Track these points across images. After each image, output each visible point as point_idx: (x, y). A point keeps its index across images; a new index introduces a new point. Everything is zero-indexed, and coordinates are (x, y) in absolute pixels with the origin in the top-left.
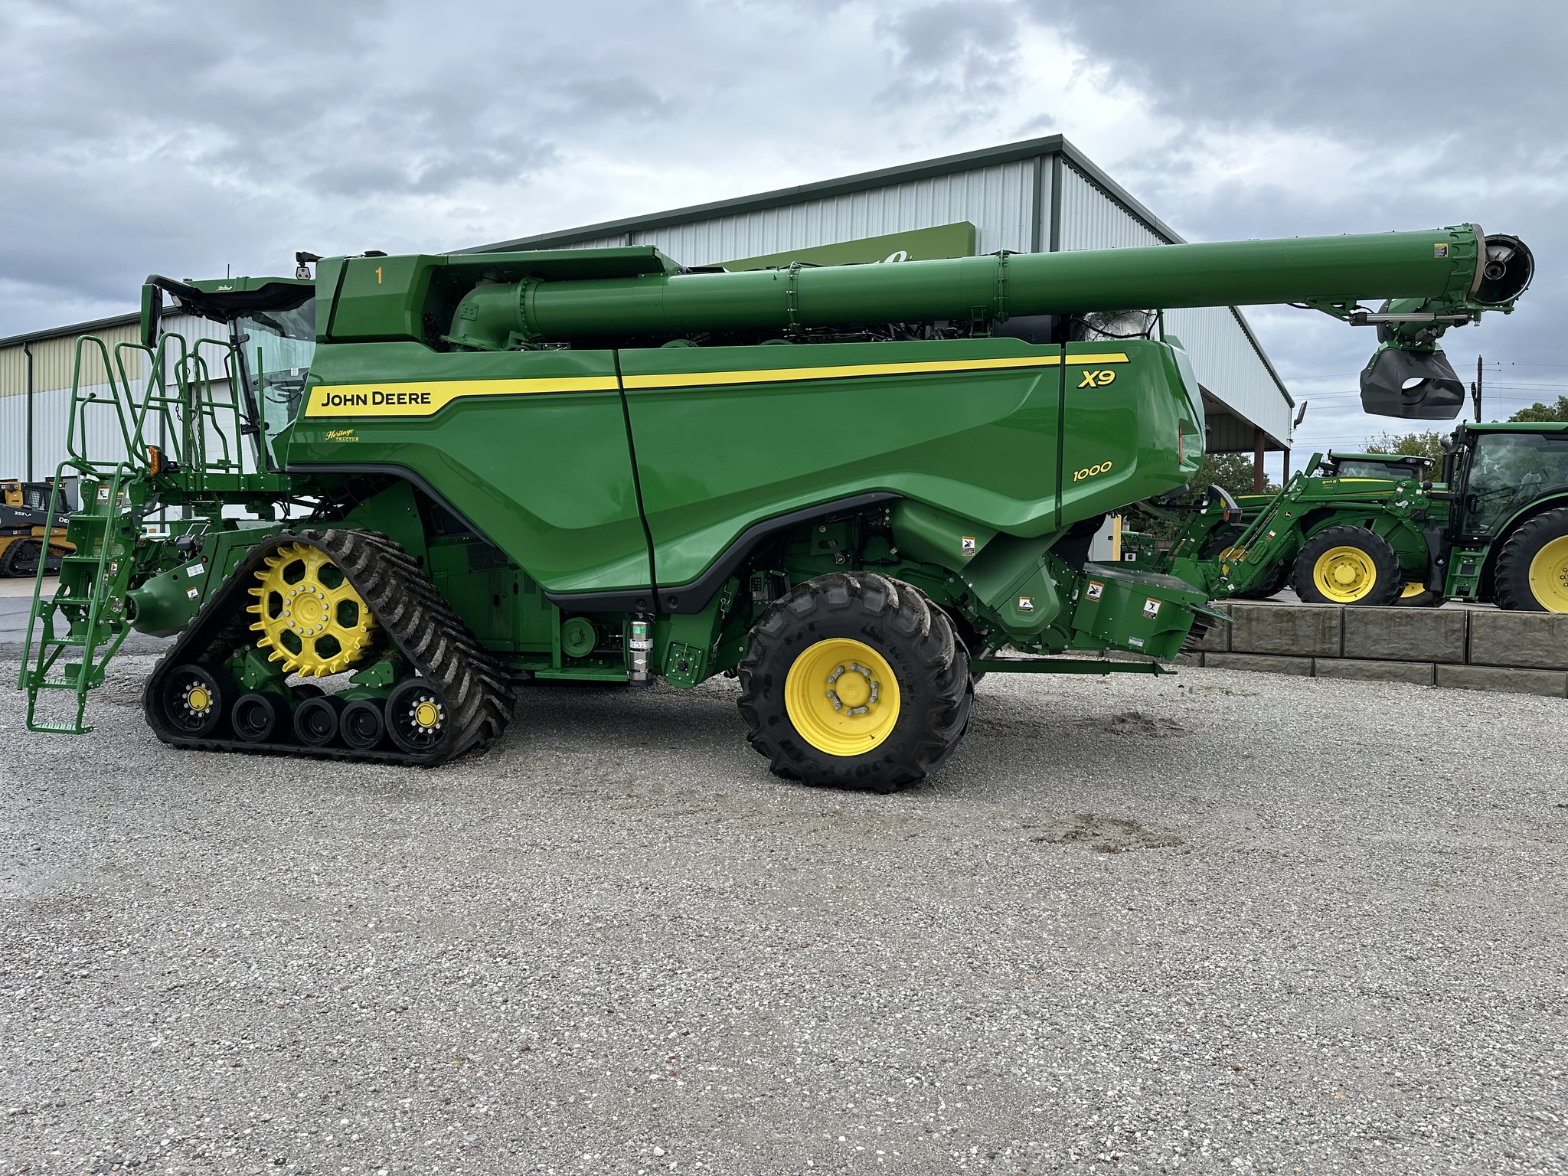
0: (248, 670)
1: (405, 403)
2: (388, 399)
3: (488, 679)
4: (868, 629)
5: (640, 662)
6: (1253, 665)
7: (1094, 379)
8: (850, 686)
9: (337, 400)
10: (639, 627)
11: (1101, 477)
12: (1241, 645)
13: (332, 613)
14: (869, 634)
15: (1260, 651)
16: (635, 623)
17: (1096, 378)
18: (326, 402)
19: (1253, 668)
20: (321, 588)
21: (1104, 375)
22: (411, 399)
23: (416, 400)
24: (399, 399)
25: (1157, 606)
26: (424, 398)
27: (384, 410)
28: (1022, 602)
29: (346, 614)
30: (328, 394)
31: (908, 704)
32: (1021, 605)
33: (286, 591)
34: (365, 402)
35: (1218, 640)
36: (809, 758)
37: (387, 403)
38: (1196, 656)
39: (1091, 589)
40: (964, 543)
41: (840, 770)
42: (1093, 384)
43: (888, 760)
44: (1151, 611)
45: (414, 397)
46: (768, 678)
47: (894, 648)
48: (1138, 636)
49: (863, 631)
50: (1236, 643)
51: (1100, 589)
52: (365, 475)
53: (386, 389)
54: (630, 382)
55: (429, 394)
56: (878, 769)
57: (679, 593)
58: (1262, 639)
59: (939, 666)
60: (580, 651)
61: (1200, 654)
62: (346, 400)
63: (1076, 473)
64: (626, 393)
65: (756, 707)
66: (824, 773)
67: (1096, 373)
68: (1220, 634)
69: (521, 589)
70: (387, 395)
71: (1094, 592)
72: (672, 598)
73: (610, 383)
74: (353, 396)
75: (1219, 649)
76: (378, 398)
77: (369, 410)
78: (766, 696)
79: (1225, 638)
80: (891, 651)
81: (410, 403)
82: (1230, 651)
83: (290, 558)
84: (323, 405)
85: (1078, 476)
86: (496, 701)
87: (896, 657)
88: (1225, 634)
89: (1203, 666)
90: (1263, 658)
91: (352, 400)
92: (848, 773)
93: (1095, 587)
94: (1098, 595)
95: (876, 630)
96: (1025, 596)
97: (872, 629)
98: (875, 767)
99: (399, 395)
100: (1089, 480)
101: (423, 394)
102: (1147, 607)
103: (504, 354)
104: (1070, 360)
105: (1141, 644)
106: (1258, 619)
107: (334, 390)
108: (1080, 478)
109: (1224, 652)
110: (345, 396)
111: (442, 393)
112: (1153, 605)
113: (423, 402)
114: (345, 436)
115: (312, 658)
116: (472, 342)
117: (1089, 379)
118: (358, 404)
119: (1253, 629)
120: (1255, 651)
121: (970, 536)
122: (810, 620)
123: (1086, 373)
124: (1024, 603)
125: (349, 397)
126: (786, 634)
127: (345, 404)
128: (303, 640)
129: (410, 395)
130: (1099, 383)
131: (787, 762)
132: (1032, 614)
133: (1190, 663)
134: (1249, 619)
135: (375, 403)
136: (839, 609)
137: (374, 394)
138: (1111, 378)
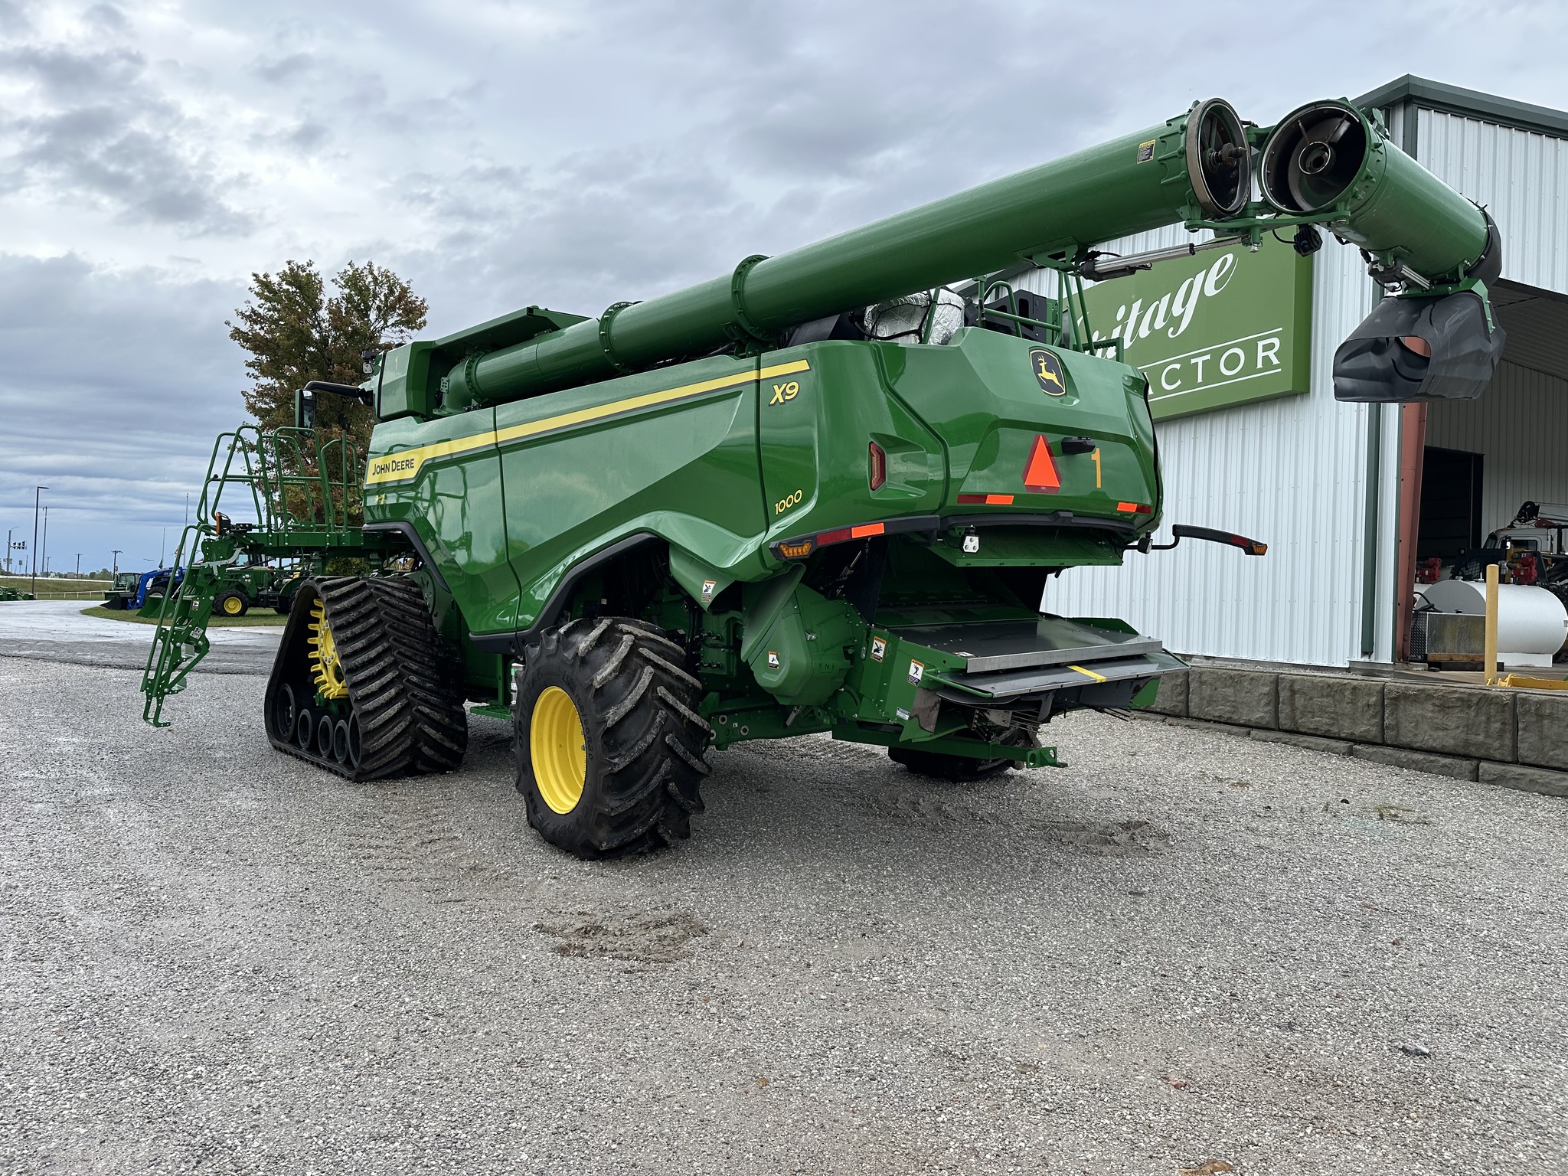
2: (398, 466)
3: (427, 710)
6: (1543, 785)
7: (782, 393)
12: (1529, 753)
15: (1556, 765)
16: (514, 665)
17: (784, 393)
19: (1543, 790)
21: (790, 388)
23: (408, 466)
24: (402, 465)
25: (921, 669)
27: (396, 475)
30: (375, 465)
34: (389, 470)
35: (1497, 744)
37: (398, 469)
38: (1467, 765)
39: (875, 647)
42: (781, 400)
44: (915, 676)
47: (581, 700)
49: (566, 679)
50: (1524, 750)
51: (883, 646)
54: (505, 435)
58: (1558, 747)
61: (1475, 762)
63: (777, 505)
64: (498, 446)
67: (785, 385)
68: (1501, 734)
70: (397, 463)
71: (877, 650)
73: (491, 438)
75: (1498, 757)
76: (394, 466)
79: (1508, 742)
80: (580, 704)
81: (406, 468)
82: (1516, 762)
84: (373, 474)
85: (778, 508)
86: (427, 729)
87: (582, 711)
88: (1508, 735)
89: (1477, 780)
90: (1559, 776)
92: (553, 829)
93: (879, 643)
94: (881, 654)
95: (570, 679)
99: (402, 462)
100: (787, 511)
101: (412, 460)
104: (766, 373)
105: (907, 717)
106: (1551, 715)
108: (780, 510)
109: (1508, 763)
113: (411, 467)
114: (382, 498)
117: (779, 394)
118: (387, 472)
119: (1545, 731)
120: (1550, 764)
121: (708, 579)
123: (776, 387)
127: (382, 472)
130: (787, 397)
132: (778, 672)
133: (1458, 774)
134: (1540, 717)
135: (392, 470)
136: (549, 655)
137: (392, 462)
138: (796, 390)
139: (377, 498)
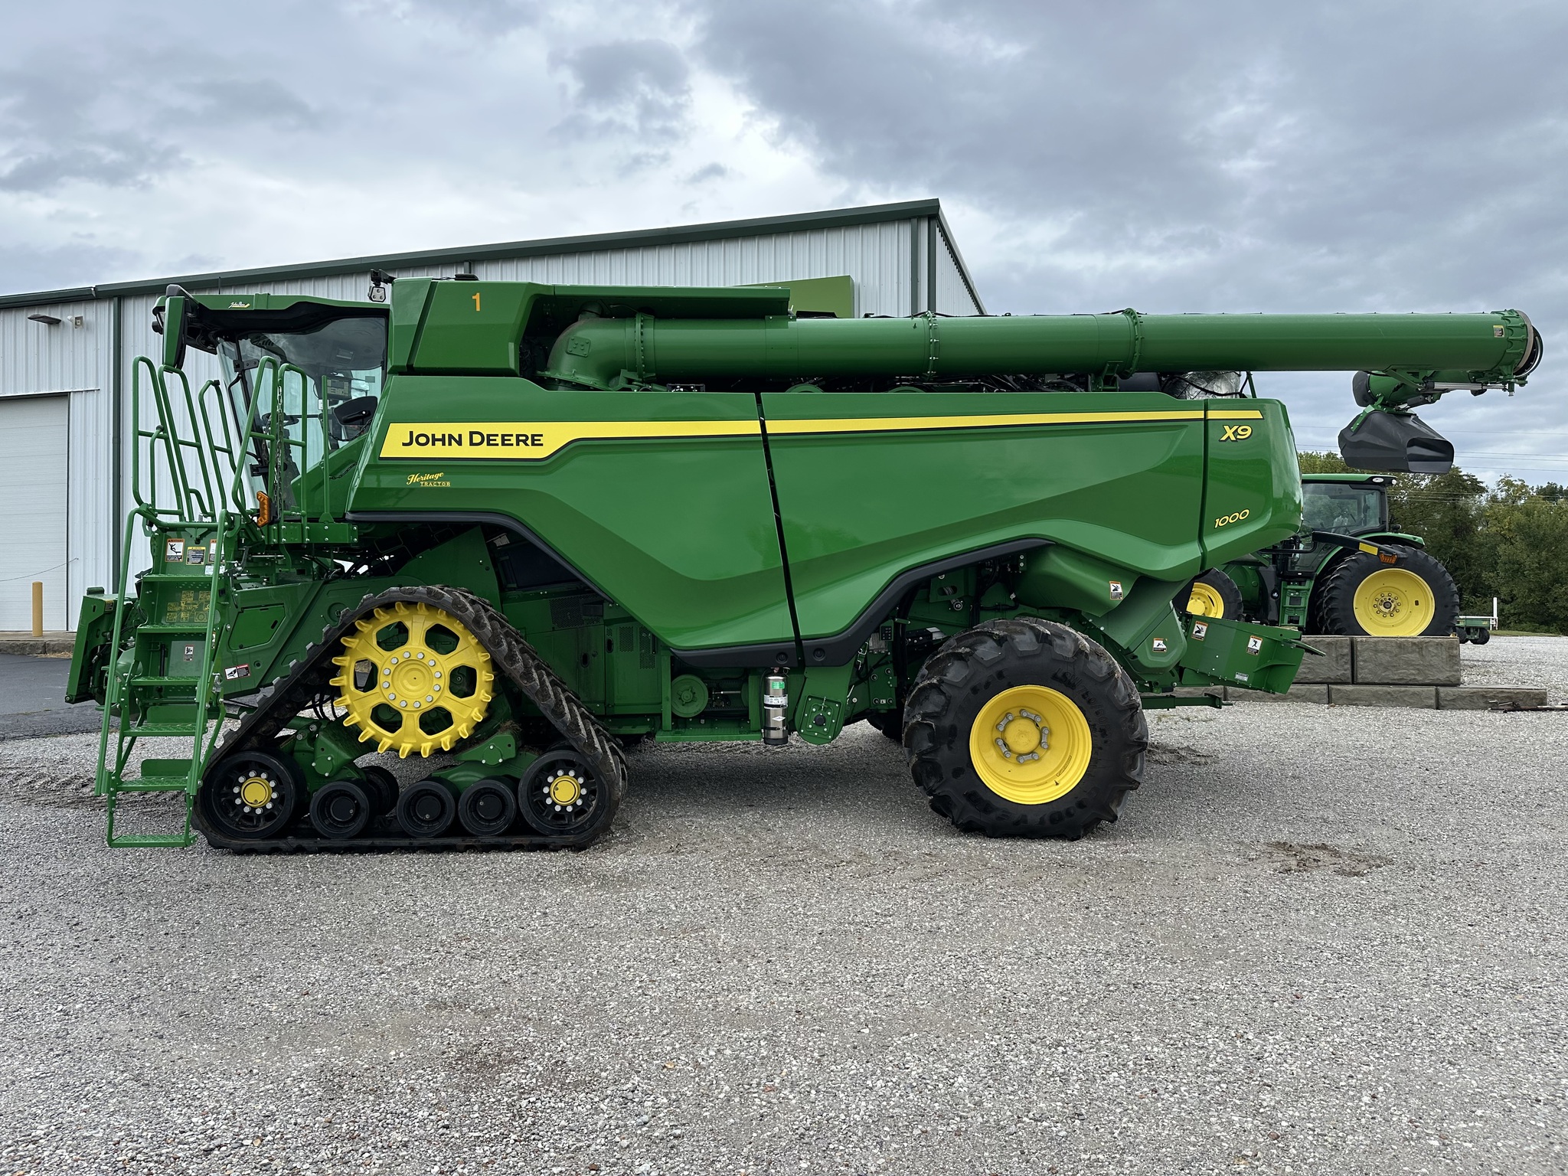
0: (319, 754)
1: (512, 445)
2: (489, 440)
4: (1060, 675)
5: (777, 719)
7: (1233, 433)
8: (1021, 733)
9: (422, 440)
10: (776, 683)
11: (1239, 524)
13: (445, 682)
14: (1061, 681)
16: (772, 678)
17: (1235, 433)
18: (408, 441)
20: (431, 654)
21: (1242, 430)
22: (518, 441)
24: (503, 440)
25: (1259, 642)
26: (535, 440)
27: (484, 452)
28: (1156, 643)
29: (463, 681)
30: (411, 433)
31: (1101, 748)
32: (1155, 646)
33: (384, 660)
34: (459, 443)
36: (997, 809)
37: (489, 444)
39: (1196, 629)
40: (1112, 588)
41: (1033, 819)
42: (1233, 438)
43: (1081, 805)
44: (1254, 647)
45: (521, 439)
46: (953, 728)
47: (1087, 693)
48: (1243, 672)
49: (1055, 677)
51: (1205, 628)
52: (424, 523)
53: (486, 428)
54: (774, 427)
55: (541, 435)
56: (1072, 815)
57: (829, 645)
59: (1131, 709)
60: (690, 711)
62: (434, 440)
63: (1217, 520)
64: (769, 438)
65: (939, 759)
66: (1017, 823)
67: (1236, 427)
69: (616, 646)
70: (488, 436)
71: (1199, 632)
72: (819, 650)
73: (752, 427)
74: (444, 435)
76: (477, 439)
77: (465, 451)
78: (950, 748)
80: (1083, 696)
81: (518, 444)
83: (385, 620)
84: (404, 444)
85: (1219, 522)
87: (1089, 702)
91: (443, 440)
92: (1042, 821)
93: (1200, 626)
94: (1203, 634)
95: (1068, 676)
96: (1159, 637)
97: (1064, 675)
98: (1068, 813)
99: (503, 436)
100: (1229, 527)
101: (533, 436)
102: (1251, 644)
103: (612, 394)
104: (1211, 415)
105: (1246, 679)
107: (418, 428)
108: (1221, 525)
110: (433, 435)
111: (556, 435)
112: (1256, 642)
113: (533, 444)
114: (432, 480)
115: (415, 735)
116: (583, 379)
117: (1230, 433)
118: (450, 444)
121: (1116, 581)
122: (999, 668)
123: (1227, 428)
124: (1158, 644)
125: (438, 436)
126: (973, 683)
127: (433, 444)
128: (404, 714)
129: (518, 436)
130: (1238, 437)
131: (973, 814)
132: (1165, 655)
135: (472, 444)
136: (1025, 656)
137: (472, 433)
138: (1249, 433)
139: (414, 479)
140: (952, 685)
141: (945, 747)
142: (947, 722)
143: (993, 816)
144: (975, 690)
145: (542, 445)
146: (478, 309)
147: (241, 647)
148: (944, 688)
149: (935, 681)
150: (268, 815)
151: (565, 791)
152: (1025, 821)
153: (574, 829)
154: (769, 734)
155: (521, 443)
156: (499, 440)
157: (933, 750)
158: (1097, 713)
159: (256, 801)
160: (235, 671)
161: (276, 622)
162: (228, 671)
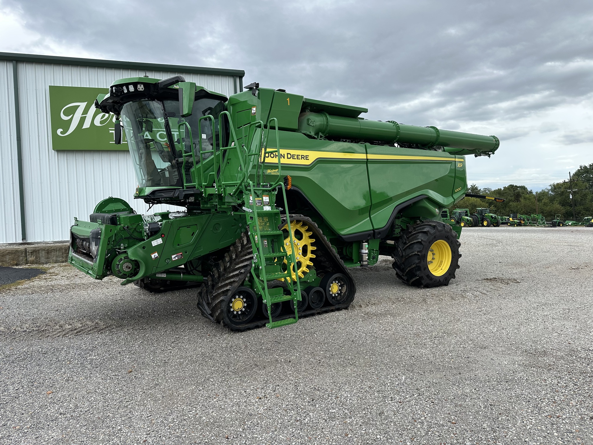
1: (300, 159)
2: (293, 157)
4: (447, 236)
5: (366, 257)
7: (459, 165)
9: (272, 156)
11: (459, 191)
13: (301, 251)
14: (447, 238)
18: (268, 156)
20: (296, 240)
22: (302, 158)
23: (304, 158)
24: (297, 157)
26: (306, 158)
27: (292, 161)
36: (435, 279)
37: (293, 158)
40: (436, 210)
45: (303, 157)
46: (424, 255)
47: (451, 242)
53: (293, 152)
55: (308, 156)
57: (382, 231)
62: (276, 156)
63: (456, 190)
65: (420, 265)
70: (293, 155)
72: (379, 233)
77: (286, 161)
81: (302, 159)
97: (448, 236)
99: (297, 155)
100: (457, 192)
101: (306, 156)
104: (456, 160)
110: (276, 154)
111: (313, 156)
113: (306, 159)
114: (275, 172)
118: (281, 158)
121: (437, 208)
122: (434, 235)
123: (458, 163)
126: (428, 240)
127: (276, 158)
129: (302, 156)
135: (288, 158)
136: (441, 231)
137: (288, 154)
138: (462, 165)
139: (269, 171)
140: (424, 241)
141: (422, 261)
142: (423, 253)
143: (433, 281)
144: (429, 242)
145: (308, 159)
146: (289, 105)
147: (178, 245)
148: (423, 242)
149: (420, 241)
150: (243, 313)
151: (335, 288)
152: (440, 281)
153: (342, 302)
154: (363, 263)
155: (303, 159)
156: (296, 157)
157: (420, 262)
158: (453, 247)
159: (239, 308)
160: (176, 256)
161: (194, 233)
162: (173, 256)
